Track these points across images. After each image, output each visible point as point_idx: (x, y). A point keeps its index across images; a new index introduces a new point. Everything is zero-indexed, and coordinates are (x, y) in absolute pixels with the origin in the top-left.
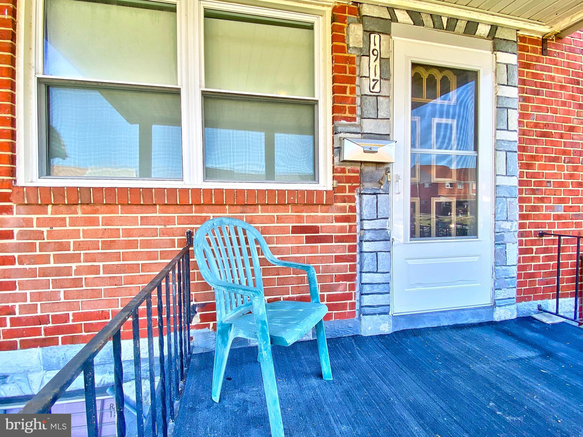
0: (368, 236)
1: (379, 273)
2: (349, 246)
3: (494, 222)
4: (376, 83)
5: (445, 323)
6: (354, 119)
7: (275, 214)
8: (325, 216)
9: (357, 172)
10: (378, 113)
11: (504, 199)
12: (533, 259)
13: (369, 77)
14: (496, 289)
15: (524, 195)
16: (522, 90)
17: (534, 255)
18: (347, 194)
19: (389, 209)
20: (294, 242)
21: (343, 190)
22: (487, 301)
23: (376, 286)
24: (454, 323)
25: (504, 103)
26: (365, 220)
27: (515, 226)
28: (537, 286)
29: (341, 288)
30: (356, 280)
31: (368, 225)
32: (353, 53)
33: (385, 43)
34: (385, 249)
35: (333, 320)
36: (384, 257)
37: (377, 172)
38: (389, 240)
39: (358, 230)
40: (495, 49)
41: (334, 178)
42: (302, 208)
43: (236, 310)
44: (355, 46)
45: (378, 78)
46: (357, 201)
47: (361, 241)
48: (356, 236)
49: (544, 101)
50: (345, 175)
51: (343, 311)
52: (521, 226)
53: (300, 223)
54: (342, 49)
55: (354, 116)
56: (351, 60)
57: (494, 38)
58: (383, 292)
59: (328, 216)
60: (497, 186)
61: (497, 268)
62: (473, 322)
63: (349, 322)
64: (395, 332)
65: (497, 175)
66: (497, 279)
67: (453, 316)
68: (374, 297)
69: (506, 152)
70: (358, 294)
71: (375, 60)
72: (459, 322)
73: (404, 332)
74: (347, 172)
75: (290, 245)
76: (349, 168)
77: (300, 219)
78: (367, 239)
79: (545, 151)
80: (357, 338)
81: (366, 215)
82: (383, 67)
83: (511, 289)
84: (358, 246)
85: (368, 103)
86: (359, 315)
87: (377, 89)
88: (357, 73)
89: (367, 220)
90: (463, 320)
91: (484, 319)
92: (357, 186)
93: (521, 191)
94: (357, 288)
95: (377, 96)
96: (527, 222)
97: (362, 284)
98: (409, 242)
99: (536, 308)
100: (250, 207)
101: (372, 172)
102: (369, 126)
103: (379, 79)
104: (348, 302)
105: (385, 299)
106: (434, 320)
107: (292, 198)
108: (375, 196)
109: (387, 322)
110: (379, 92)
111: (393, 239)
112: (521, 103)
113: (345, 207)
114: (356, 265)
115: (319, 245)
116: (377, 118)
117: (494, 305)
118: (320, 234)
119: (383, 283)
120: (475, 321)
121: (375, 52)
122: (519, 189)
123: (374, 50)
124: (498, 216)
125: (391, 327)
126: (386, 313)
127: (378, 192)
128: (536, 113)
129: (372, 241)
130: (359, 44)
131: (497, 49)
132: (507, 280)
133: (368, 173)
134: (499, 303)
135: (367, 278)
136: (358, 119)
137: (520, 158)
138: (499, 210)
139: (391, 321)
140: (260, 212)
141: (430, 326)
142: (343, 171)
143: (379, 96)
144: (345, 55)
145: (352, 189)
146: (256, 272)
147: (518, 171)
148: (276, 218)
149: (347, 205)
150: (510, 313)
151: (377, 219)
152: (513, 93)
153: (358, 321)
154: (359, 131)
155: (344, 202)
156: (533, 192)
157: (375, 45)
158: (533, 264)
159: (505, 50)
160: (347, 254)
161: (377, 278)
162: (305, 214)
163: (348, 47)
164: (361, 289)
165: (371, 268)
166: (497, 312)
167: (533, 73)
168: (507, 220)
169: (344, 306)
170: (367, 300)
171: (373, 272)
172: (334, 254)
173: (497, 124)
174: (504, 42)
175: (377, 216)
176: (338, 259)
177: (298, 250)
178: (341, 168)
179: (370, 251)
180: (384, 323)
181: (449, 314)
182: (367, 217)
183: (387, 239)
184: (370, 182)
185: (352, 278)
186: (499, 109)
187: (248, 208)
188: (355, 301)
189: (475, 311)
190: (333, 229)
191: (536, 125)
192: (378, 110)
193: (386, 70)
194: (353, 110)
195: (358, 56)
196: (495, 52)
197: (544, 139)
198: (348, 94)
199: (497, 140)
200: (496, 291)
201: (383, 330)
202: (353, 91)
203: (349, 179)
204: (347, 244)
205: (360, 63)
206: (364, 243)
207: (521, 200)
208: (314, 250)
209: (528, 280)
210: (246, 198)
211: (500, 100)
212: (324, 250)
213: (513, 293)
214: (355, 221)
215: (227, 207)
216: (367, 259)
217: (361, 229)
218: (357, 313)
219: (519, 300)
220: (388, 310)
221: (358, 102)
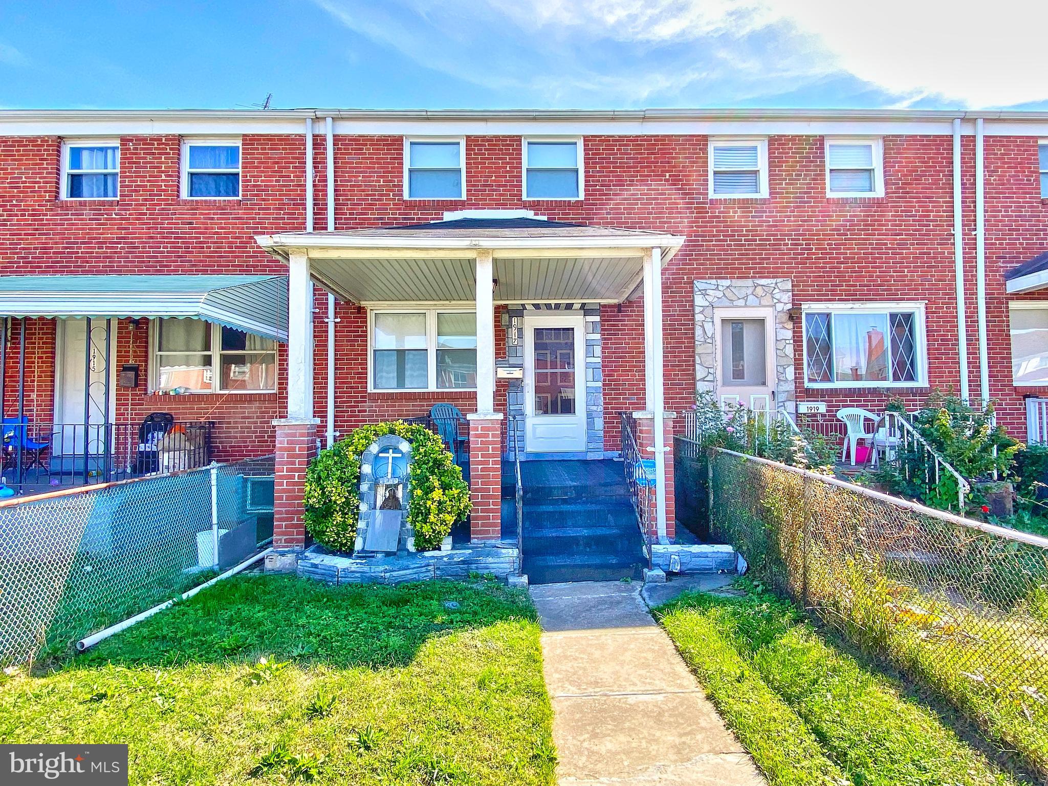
0: (512, 413)
1: (519, 431)
3: (586, 406)
4: (516, 340)
5: (557, 458)
9: (507, 382)
10: (517, 354)
11: (593, 394)
12: (614, 427)
13: (512, 338)
14: (589, 443)
15: (607, 392)
16: (603, 335)
18: (502, 393)
19: (524, 400)
21: (500, 391)
22: (583, 449)
23: (517, 437)
24: (561, 459)
25: (592, 343)
26: (511, 405)
27: (601, 408)
28: (619, 443)
30: (507, 434)
31: (512, 407)
32: (504, 327)
33: (520, 321)
34: (522, 419)
36: (521, 423)
38: (524, 415)
40: (585, 315)
44: (505, 324)
46: (507, 396)
48: (507, 413)
49: (620, 339)
52: (605, 408)
54: (499, 326)
55: (506, 356)
56: (504, 331)
57: (584, 310)
58: (521, 440)
60: (588, 387)
61: (589, 431)
62: (573, 459)
64: (527, 461)
65: (587, 381)
66: (589, 437)
68: (516, 443)
69: (594, 368)
70: (508, 441)
71: (515, 330)
73: (533, 461)
74: (502, 382)
76: (503, 380)
79: (622, 366)
80: (508, 462)
81: (512, 403)
82: (519, 332)
83: (600, 443)
84: (508, 418)
85: (512, 350)
86: (509, 452)
87: (516, 343)
88: (507, 336)
90: (567, 458)
91: (581, 458)
92: (507, 389)
93: (604, 389)
96: (610, 406)
97: (510, 436)
98: (534, 416)
99: (618, 455)
100: (456, 399)
101: (516, 382)
102: (512, 361)
103: (517, 338)
104: (503, 445)
105: (522, 444)
107: (474, 395)
108: (516, 393)
109: (523, 456)
111: (526, 414)
112: (604, 342)
114: (507, 427)
116: (517, 357)
117: (587, 451)
119: (521, 436)
120: (575, 459)
123: (514, 325)
124: (589, 403)
125: (525, 458)
127: (517, 391)
128: (614, 346)
129: (515, 415)
130: (507, 323)
132: (596, 438)
133: (512, 383)
134: (591, 451)
135: (512, 433)
137: (603, 371)
138: (590, 400)
139: (525, 455)
140: (460, 402)
141: (548, 459)
143: (517, 346)
144: (501, 328)
145: (505, 390)
147: (601, 378)
148: (467, 404)
149: (502, 398)
150: (598, 456)
151: (518, 405)
152: (597, 336)
153: (508, 455)
154: (507, 363)
155: (501, 396)
156: (613, 389)
157: (515, 322)
158: (614, 430)
159: (592, 315)
163: (502, 325)
164: (509, 439)
166: (590, 455)
167: (610, 324)
168: (595, 405)
171: (516, 431)
173: (586, 354)
174: (591, 311)
175: (517, 403)
178: (499, 381)
183: (522, 415)
184: (513, 387)
186: (588, 346)
188: (507, 445)
189: (576, 453)
191: (614, 353)
192: (517, 352)
193: (521, 334)
194: (504, 353)
195: (507, 328)
196: (585, 317)
197: (620, 360)
198: (502, 346)
199: (587, 363)
202: (504, 344)
203: (503, 386)
205: (508, 332)
206: (510, 416)
207: (605, 394)
209: (611, 439)
210: (453, 396)
211: (589, 341)
213: (601, 445)
214: (506, 406)
215: (445, 400)
216: (512, 424)
217: (509, 410)
218: (508, 450)
219: (606, 450)
220: (523, 450)
221: (507, 348)
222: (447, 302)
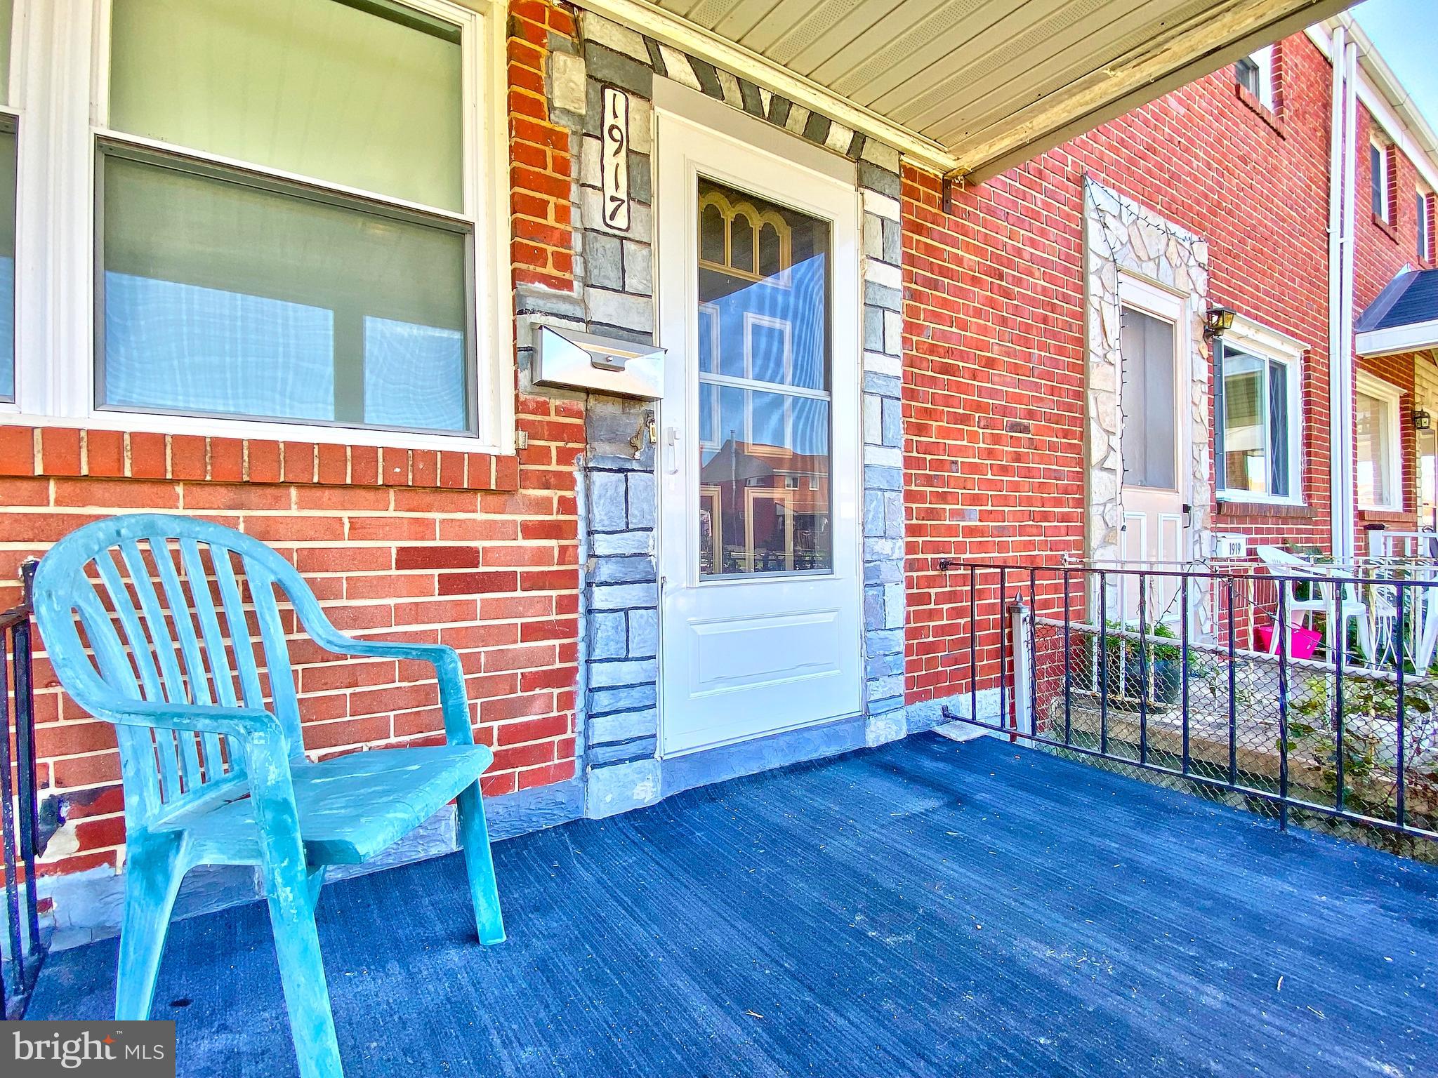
0: (606, 571)
1: (632, 659)
2: (560, 598)
3: (861, 541)
4: (619, 206)
5: (775, 762)
6: (568, 285)
7: (344, 515)
8: (495, 522)
9: (578, 414)
10: (624, 278)
11: (879, 493)
12: (931, 615)
13: (602, 189)
14: (869, 680)
15: (913, 488)
16: (908, 277)
17: (932, 606)
18: (554, 467)
19: (653, 508)
20: (404, 592)
21: (543, 455)
22: (853, 707)
23: (623, 693)
24: (793, 761)
25: (878, 297)
26: (598, 532)
27: (899, 549)
28: (940, 669)
29: (538, 705)
30: (575, 683)
31: (605, 544)
32: (563, 122)
33: (638, 117)
34: (646, 601)
35: (516, 790)
36: (643, 621)
37: (625, 419)
38: (654, 581)
39: (582, 558)
40: (861, 184)
41: (519, 425)
42: (429, 498)
43: (202, 793)
44: (567, 107)
45: (622, 194)
46: (580, 486)
47: (589, 585)
48: (576, 571)
49: (945, 303)
50: (547, 419)
51: (543, 765)
52: (911, 548)
53: (423, 539)
55: (567, 276)
56: (559, 140)
57: (859, 159)
58: (640, 705)
59: (504, 523)
60: (866, 466)
61: (870, 635)
62: (827, 754)
63: (557, 791)
64: (670, 800)
65: (866, 444)
66: (869, 659)
67: (789, 746)
68: (620, 719)
69: (882, 397)
70: (581, 717)
71: (617, 152)
72: (803, 758)
73: (690, 797)
74: (553, 412)
75: (391, 602)
76: (558, 402)
77: (424, 528)
78: (603, 579)
79: (947, 401)
80: (579, 829)
81: (602, 520)
82: (634, 173)
83: (895, 677)
84: (581, 598)
85: (601, 250)
86: (584, 770)
87: (621, 221)
88: (574, 174)
89: (604, 532)
90: (811, 752)
91: (849, 746)
92: (578, 450)
93: (908, 479)
94: (579, 702)
95: (622, 238)
96: (920, 540)
97: (590, 690)
98: (698, 584)
99: (940, 712)
100: (259, 491)
101: (614, 417)
102: (603, 306)
103: (625, 198)
104: (556, 739)
105: (645, 722)
106: (750, 758)
107: (398, 470)
108: (622, 476)
109: (650, 777)
110: (627, 230)
111: (663, 578)
112: (908, 302)
113: (550, 500)
114: (576, 644)
115: (477, 597)
116: (623, 291)
117: (866, 715)
118: (481, 569)
119: (641, 684)
120: (832, 751)
121: (616, 133)
122: (905, 475)
123: (612, 127)
124: (869, 526)
125: (659, 787)
126: (647, 756)
127: (628, 466)
128: (932, 325)
129: (616, 583)
130: (576, 106)
131: (865, 183)
132: (888, 658)
133: (603, 419)
134: (875, 709)
135: (602, 674)
136: (576, 284)
137: (906, 411)
138: (871, 516)
139: (659, 772)
140: (294, 506)
141: (743, 774)
142: (543, 409)
143: (626, 238)
144: (543, 123)
145: (566, 456)
146: (276, 680)
147: (902, 438)
148: (347, 526)
149: (554, 495)
150: (894, 727)
151: (628, 530)
152: (893, 278)
153: (581, 785)
154: (579, 313)
155: (547, 486)
156: (929, 480)
157: (615, 116)
158: (932, 624)
159: (879, 190)
160: (554, 617)
161: (628, 672)
162: (437, 516)
163: (551, 108)
164: (589, 704)
165: (613, 650)
166: (872, 728)
167: (926, 244)
168: (884, 537)
169: (545, 753)
170: (603, 729)
171: (619, 660)
172: (519, 621)
173: (865, 339)
174: (878, 171)
175: (627, 524)
176: (530, 632)
177: (417, 613)
178: (537, 402)
179: (611, 607)
180: (643, 780)
181: (782, 742)
182: (603, 526)
183: (649, 579)
184: (610, 441)
185: (566, 677)
186: (869, 309)
187: (254, 495)
188: (574, 735)
189: (831, 729)
190: (517, 556)
191: (933, 350)
192: (624, 271)
193: (641, 181)
194: (564, 262)
195: (574, 133)
196: (862, 190)
197: (946, 377)
198: (551, 220)
199: (865, 372)
200: (869, 683)
201: (641, 797)
202: (563, 214)
203: (557, 431)
204: (554, 593)
205: (580, 153)
206: (595, 589)
207: (910, 497)
208: (465, 612)
209: (924, 657)
210: (246, 464)
211: (870, 290)
212: (492, 610)
213: (898, 685)
214: (575, 535)
215: (180, 489)
216: (603, 627)
217: (590, 556)
218: (578, 764)
219: (911, 699)
220: (651, 747)
221: (577, 241)
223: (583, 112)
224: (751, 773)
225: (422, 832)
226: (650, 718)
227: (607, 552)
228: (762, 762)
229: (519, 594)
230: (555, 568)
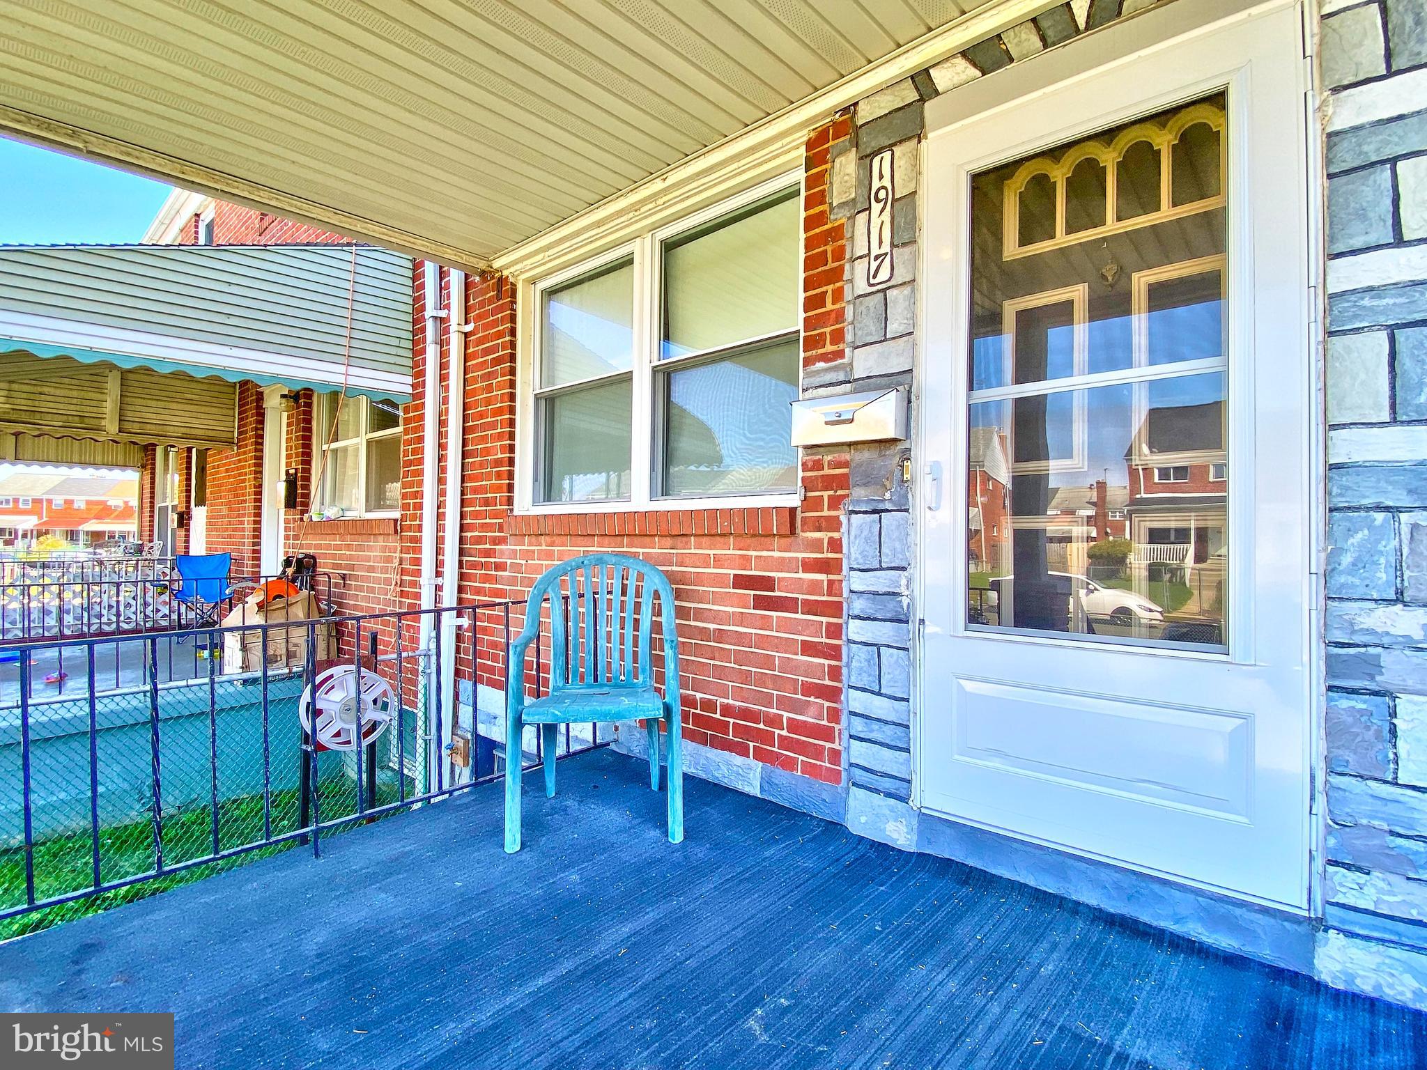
0: (859, 606)
1: (885, 696)
2: (828, 624)
3: (1317, 603)
4: (883, 261)
5: (1090, 897)
6: (840, 354)
7: (712, 552)
8: (783, 558)
9: (844, 465)
10: (886, 327)
11: (1380, 516)
13: (868, 255)
14: (1336, 864)
18: (826, 513)
19: (906, 547)
20: (736, 604)
21: (817, 505)
22: (1283, 891)
23: (876, 726)
25: (1371, 148)
26: (854, 570)
29: (813, 711)
30: (841, 702)
31: (860, 581)
32: (840, 215)
33: (902, 162)
34: (897, 642)
35: (798, 773)
36: (895, 660)
37: (880, 462)
38: (910, 622)
39: (845, 592)
41: (802, 481)
42: (749, 541)
44: (841, 201)
45: (886, 248)
46: (844, 529)
47: (849, 616)
48: (841, 603)
50: (821, 473)
51: (818, 763)
53: (746, 569)
54: (822, 219)
55: (841, 346)
56: (837, 233)
58: (893, 743)
59: (790, 559)
60: (1337, 467)
61: (1336, 780)
62: (1204, 939)
63: (824, 790)
64: (924, 857)
65: (1333, 427)
66: (1337, 825)
67: (1118, 887)
68: (872, 749)
69: (1392, 329)
70: (845, 735)
71: (882, 211)
72: (1145, 917)
73: (945, 865)
74: (826, 467)
75: (730, 610)
76: (829, 458)
77: (746, 562)
78: (856, 613)
81: (856, 559)
82: (897, 220)
84: (845, 627)
85: (865, 311)
86: (847, 783)
87: (884, 274)
88: (847, 255)
89: (858, 570)
90: (1159, 917)
92: (843, 497)
94: (844, 721)
95: (884, 290)
97: (850, 712)
98: (961, 632)
100: (680, 539)
101: (870, 461)
102: (864, 362)
103: (888, 250)
104: (827, 745)
105: (900, 763)
106: (1044, 870)
107: (727, 524)
108: (876, 516)
109: (903, 820)
110: (889, 280)
111: (921, 620)
113: (821, 540)
114: (841, 667)
115: (774, 614)
116: (885, 340)
117: (1319, 924)
118: (777, 593)
119: (894, 724)
120: (1217, 940)
121: (882, 194)
123: (878, 190)
124: (1344, 578)
125: (914, 838)
126: (904, 800)
127: (881, 507)
129: (869, 619)
130: (850, 193)
132: (1403, 841)
133: (861, 465)
135: (859, 701)
136: (847, 350)
138: (1350, 559)
139: (915, 823)
140: (693, 547)
141: (1032, 883)
142: (818, 465)
143: (889, 288)
144: (826, 227)
145: (835, 503)
148: (712, 559)
149: (825, 536)
151: (881, 569)
153: (844, 795)
154: (844, 378)
155: (820, 529)
157: (881, 177)
160: (824, 640)
161: (879, 707)
162: (753, 553)
163: (832, 210)
164: (849, 724)
165: (866, 682)
166: (1338, 954)
168: (1396, 600)
169: (819, 753)
170: (859, 753)
171: (872, 692)
172: (800, 638)
173: (1331, 238)
175: (880, 562)
176: (808, 648)
177: (741, 619)
178: (814, 461)
179: (866, 641)
180: (896, 820)
181: (1104, 875)
182: (858, 564)
183: (901, 620)
184: (866, 485)
185: (833, 694)
187: (678, 541)
188: (840, 748)
189: (1223, 908)
190: (798, 585)
192: (886, 319)
193: (904, 224)
194: (838, 337)
195: (848, 218)
198: (829, 306)
199: (1335, 295)
200: (1331, 869)
201: (894, 836)
202: (838, 295)
203: (829, 482)
204: (824, 620)
205: (852, 233)
206: (851, 621)
208: (766, 623)
212: (784, 626)
214: (839, 571)
215: (656, 539)
216: (856, 657)
217: (850, 591)
218: (843, 776)
220: (906, 792)
221: (849, 315)
222: (658, 185)
223: (853, 195)
224: (1044, 889)
225: (741, 771)
226: (901, 761)
227: (861, 588)
228: (1067, 885)
229: (799, 616)
230: (825, 598)
